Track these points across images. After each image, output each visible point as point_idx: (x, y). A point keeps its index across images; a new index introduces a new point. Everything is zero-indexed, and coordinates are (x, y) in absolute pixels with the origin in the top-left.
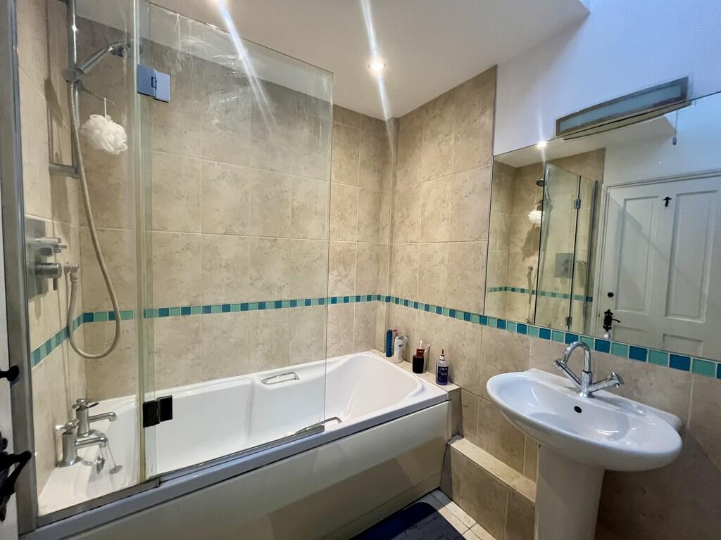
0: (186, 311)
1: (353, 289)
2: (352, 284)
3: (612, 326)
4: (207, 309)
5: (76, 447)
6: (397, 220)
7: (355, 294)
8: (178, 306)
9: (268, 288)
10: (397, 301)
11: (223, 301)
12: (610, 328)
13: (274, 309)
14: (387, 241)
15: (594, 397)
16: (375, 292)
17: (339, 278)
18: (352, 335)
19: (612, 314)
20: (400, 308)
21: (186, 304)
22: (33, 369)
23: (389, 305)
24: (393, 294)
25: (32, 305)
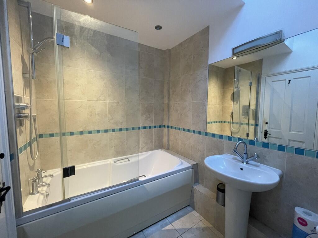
0: (82, 133)
1: (153, 123)
2: (152, 121)
3: (268, 137)
4: (90, 132)
5: (37, 187)
6: (171, 93)
7: (154, 125)
8: (78, 131)
9: (116, 123)
10: (172, 127)
11: (97, 129)
12: (267, 137)
13: (119, 132)
14: (167, 102)
15: (248, 164)
16: (163, 124)
17: (146, 118)
18: (153, 143)
19: (267, 131)
20: (173, 130)
21: (81, 130)
22: (19, 155)
23: (169, 129)
24: (170, 125)
25: (18, 130)
